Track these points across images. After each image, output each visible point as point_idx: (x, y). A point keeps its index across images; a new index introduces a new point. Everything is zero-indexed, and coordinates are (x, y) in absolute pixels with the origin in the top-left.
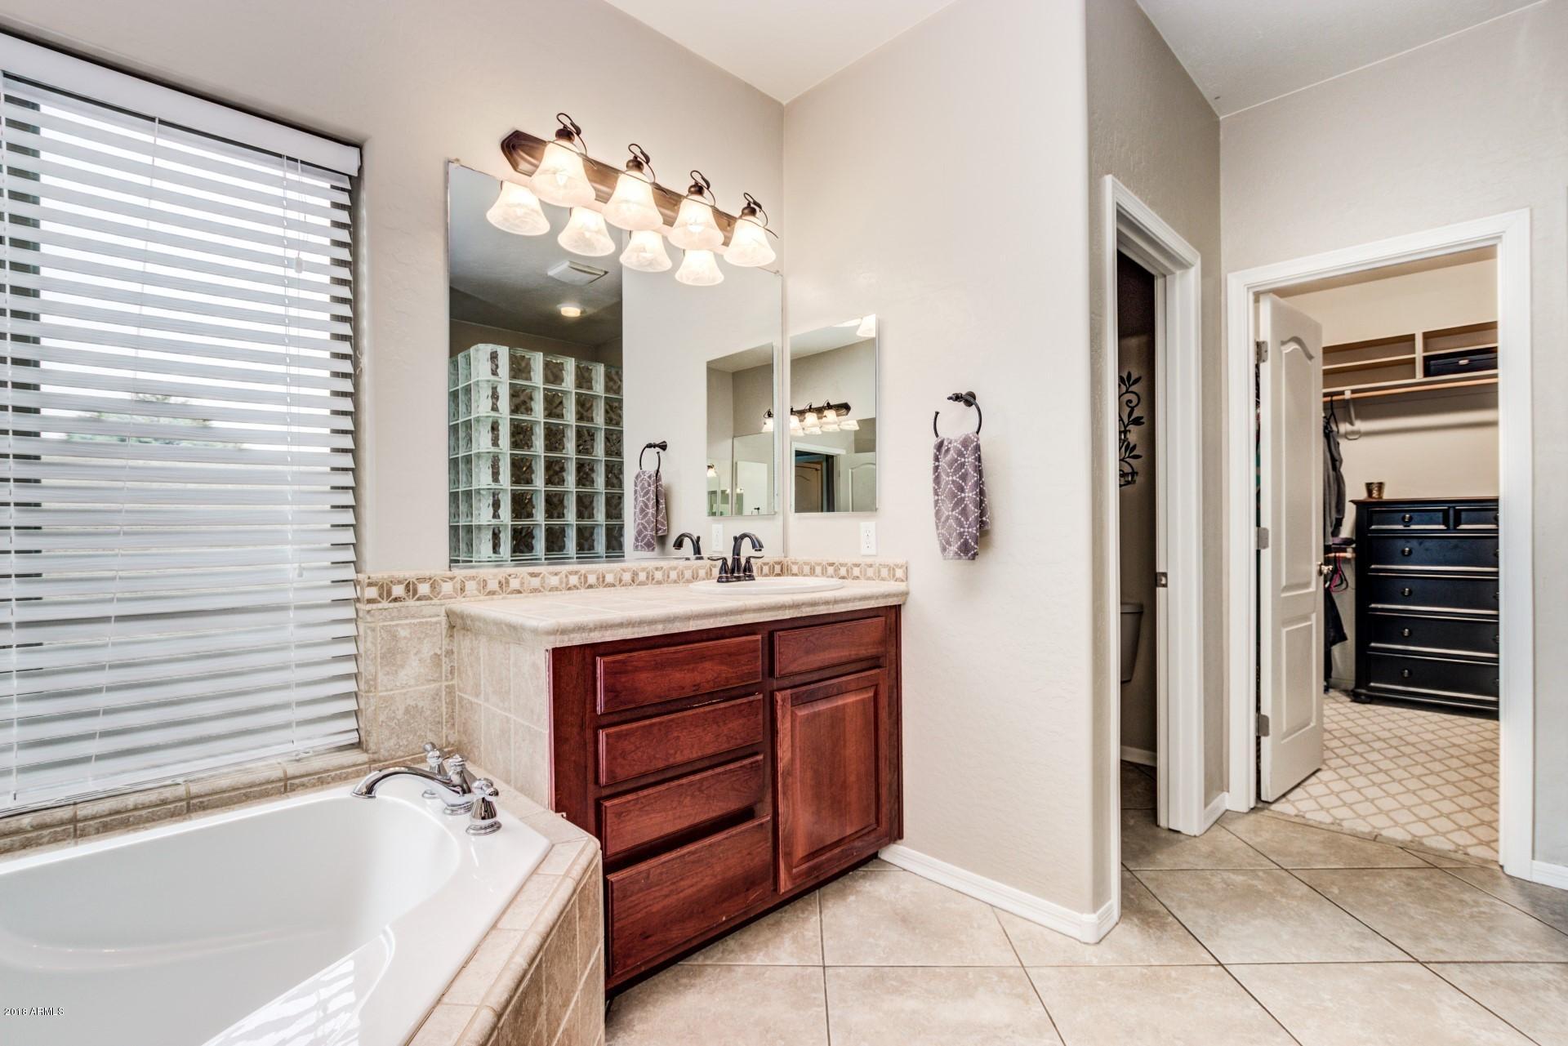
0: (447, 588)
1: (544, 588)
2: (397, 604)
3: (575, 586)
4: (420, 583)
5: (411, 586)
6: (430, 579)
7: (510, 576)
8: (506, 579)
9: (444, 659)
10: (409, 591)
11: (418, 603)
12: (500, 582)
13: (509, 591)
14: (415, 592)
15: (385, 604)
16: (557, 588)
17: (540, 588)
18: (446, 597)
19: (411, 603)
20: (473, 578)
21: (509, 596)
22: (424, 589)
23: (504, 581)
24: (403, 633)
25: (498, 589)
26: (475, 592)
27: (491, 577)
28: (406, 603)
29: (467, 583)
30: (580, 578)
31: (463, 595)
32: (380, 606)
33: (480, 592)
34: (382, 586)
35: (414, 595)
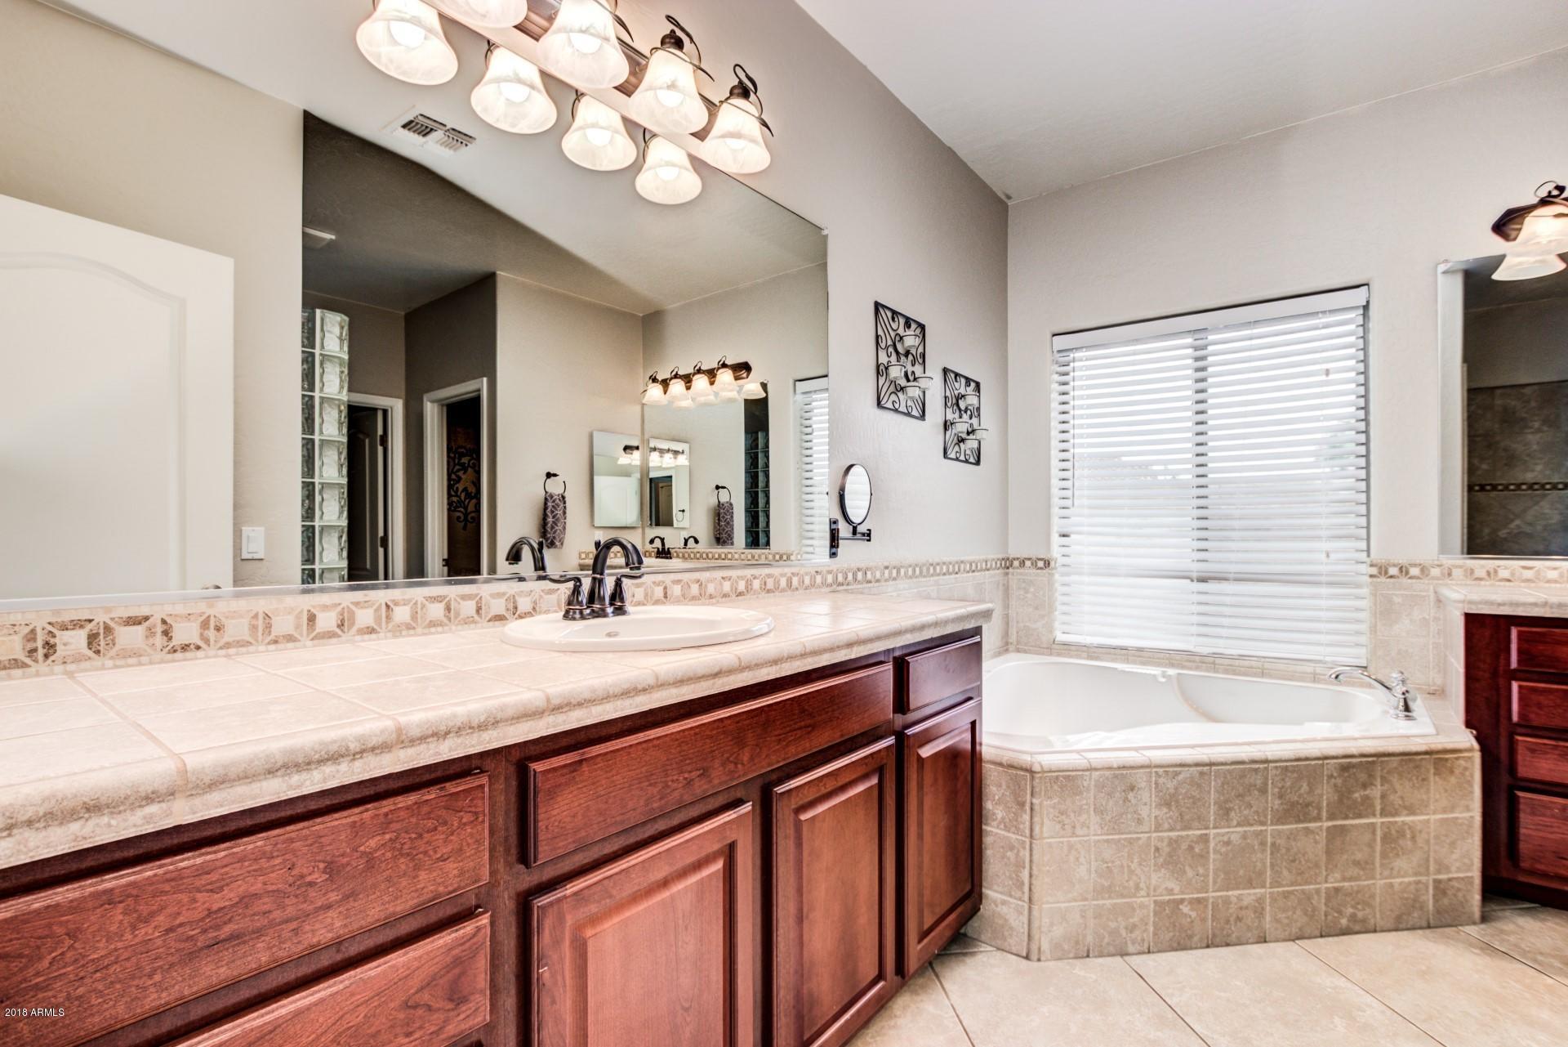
0: (1435, 572)
2: (1392, 580)
4: (1411, 567)
5: (1404, 569)
6: (1421, 565)
9: (1432, 623)
10: (1402, 572)
11: (1409, 581)
13: (1497, 579)
14: (1407, 573)
15: (1383, 579)
18: (1434, 578)
19: (1405, 581)
21: (1498, 583)
22: (1414, 571)
23: (1492, 571)
24: (1397, 600)
28: (1400, 580)
32: (1379, 580)
34: (1381, 567)
35: (1406, 575)
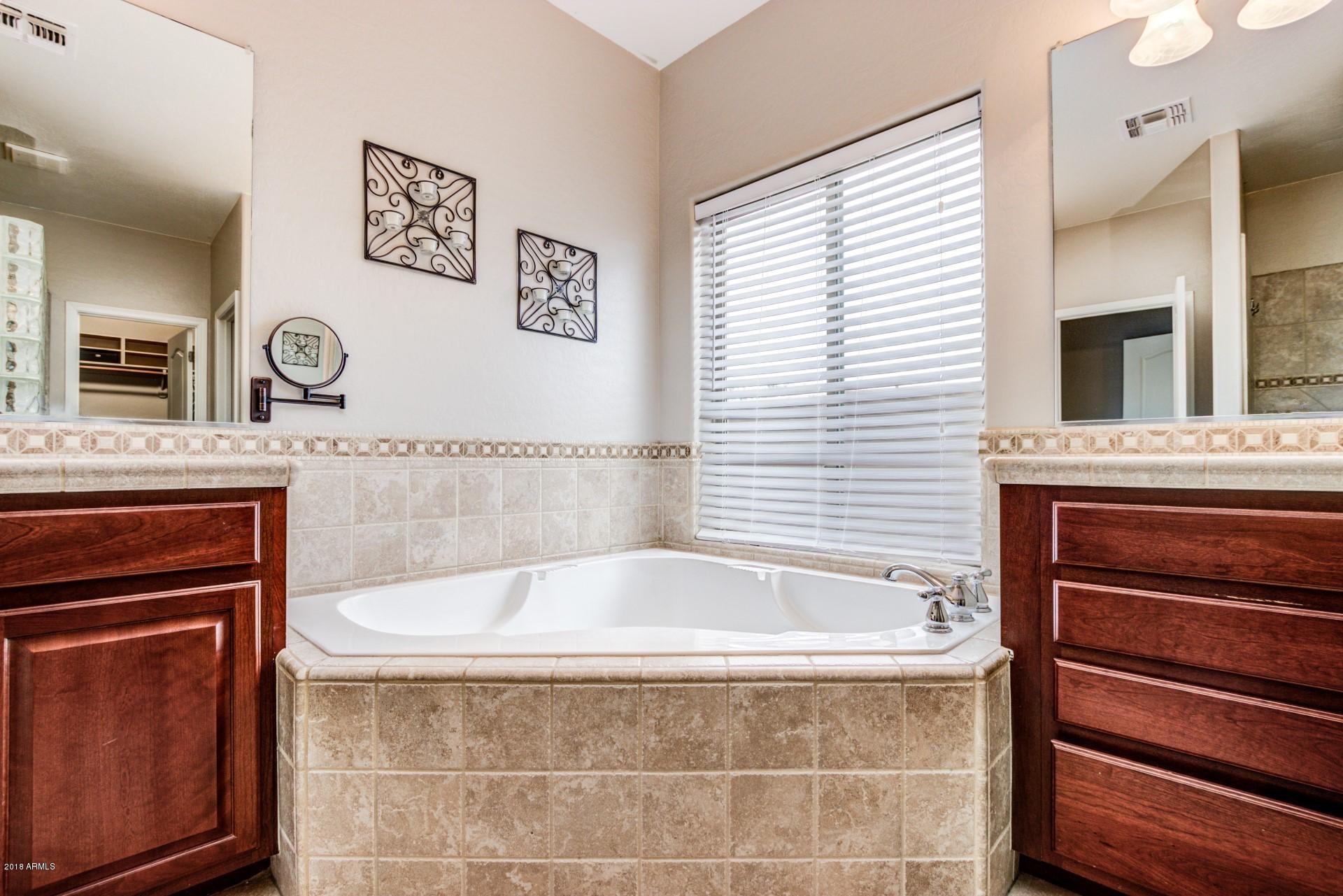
0: (1051, 443)
1: (1172, 448)
3: (1222, 448)
4: (1025, 438)
5: (1016, 441)
6: (1034, 435)
7: (1124, 433)
8: (1119, 436)
10: (1014, 445)
11: (1022, 455)
12: (1111, 440)
13: (1122, 449)
14: (1020, 446)
16: (1192, 448)
17: (1166, 448)
19: (1017, 456)
20: (1079, 435)
21: (1123, 455)
22: (1028, 444)
25: (1109, 447)
26: (1081, 449)
27: (1100, 434)
28: (1012, 456)
29: (1072, 440)
30: (1230, 438)
31: (1068, 450)
33: (1087, 449)
34: (991, 440)
35: (1019, 449)
